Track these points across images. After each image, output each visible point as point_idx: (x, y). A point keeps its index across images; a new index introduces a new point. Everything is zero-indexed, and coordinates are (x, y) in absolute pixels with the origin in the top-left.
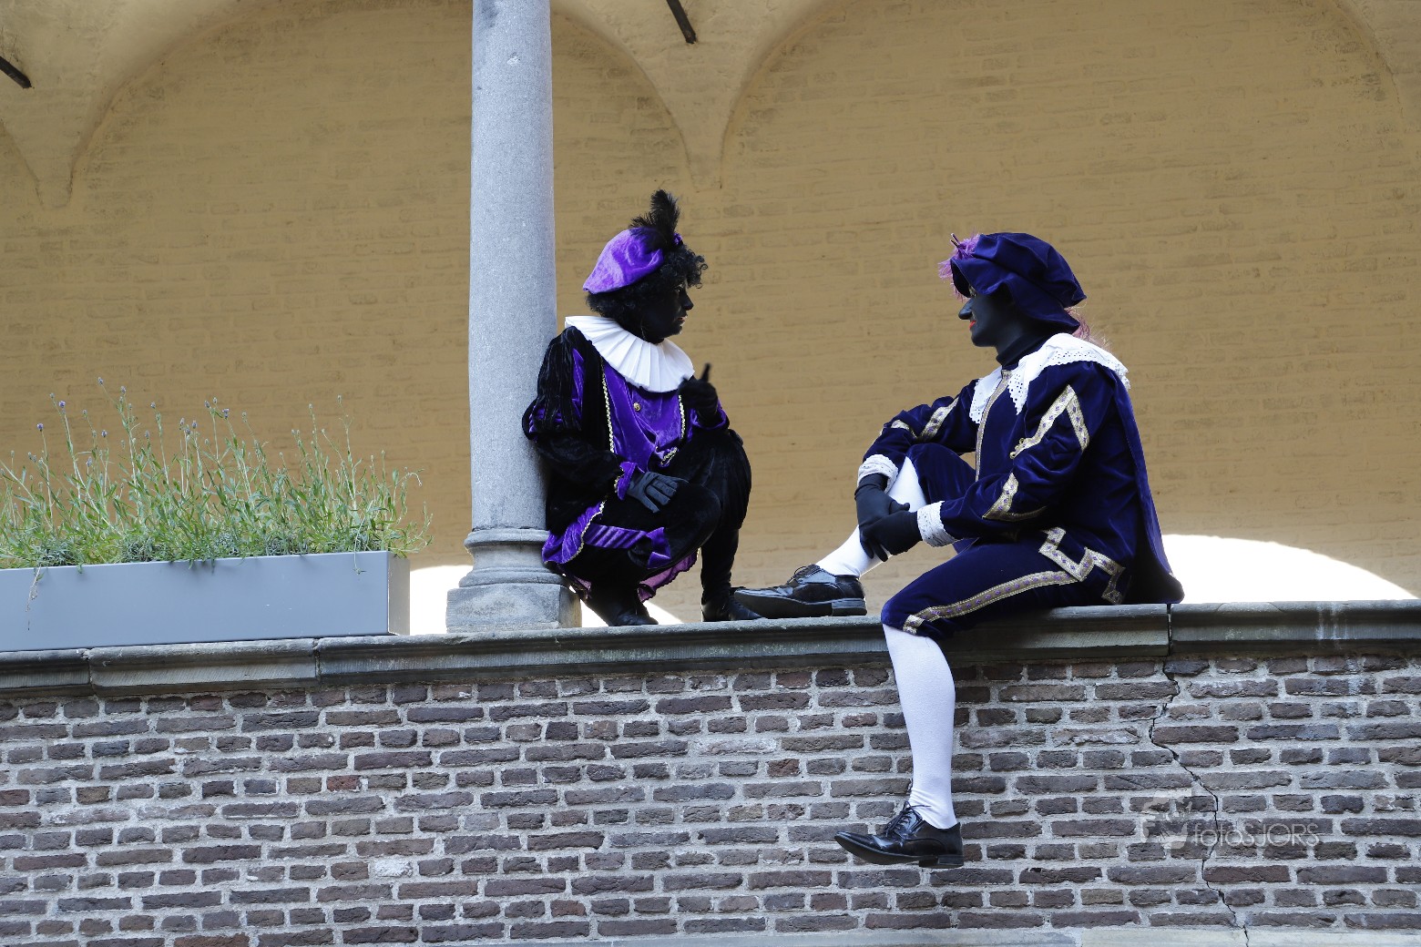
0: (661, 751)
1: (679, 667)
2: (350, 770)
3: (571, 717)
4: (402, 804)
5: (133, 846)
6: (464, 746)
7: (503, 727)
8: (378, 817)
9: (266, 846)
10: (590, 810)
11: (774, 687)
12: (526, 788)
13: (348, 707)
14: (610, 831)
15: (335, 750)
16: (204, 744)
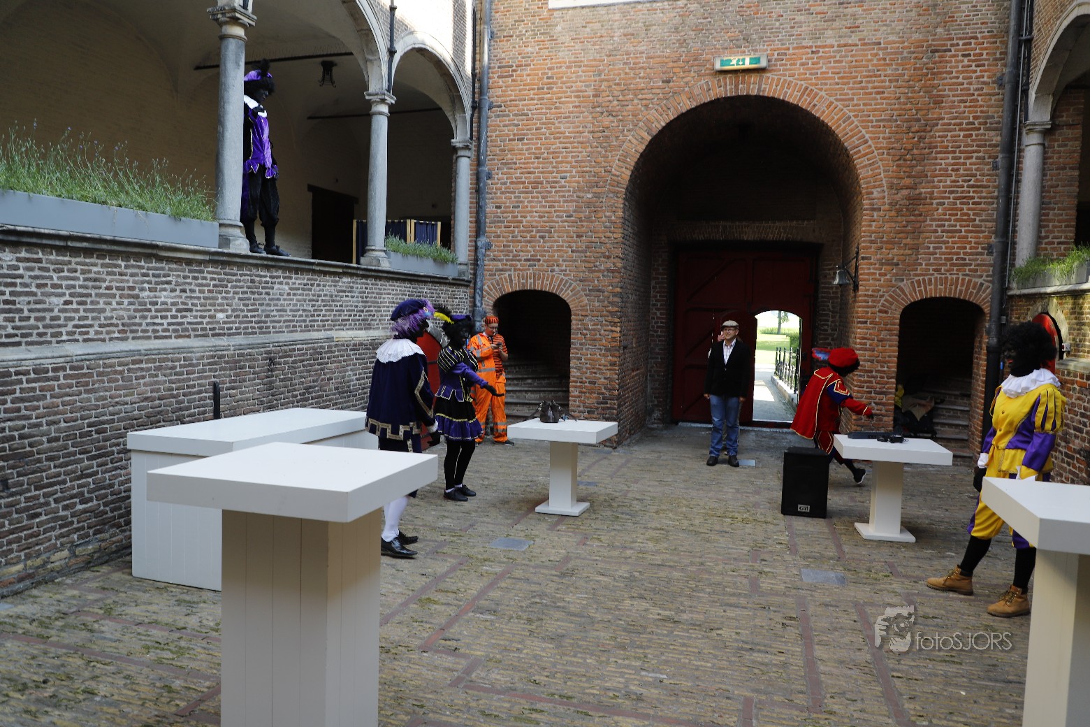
0: (269, 288)
1: (273, 267)
2: (211, 288)
3: (254, 277)
4: (222, 298)
5: (163, 307)
6: (234, 283)
7: (242, 278)
8: (218, 302)
9: (194, 308)
10: (257, 302)
11: (288, 274)
12: (246, 296)
13: (210, 269)
14: (261, 308)
15: (208, 281)
16: (179, 276)
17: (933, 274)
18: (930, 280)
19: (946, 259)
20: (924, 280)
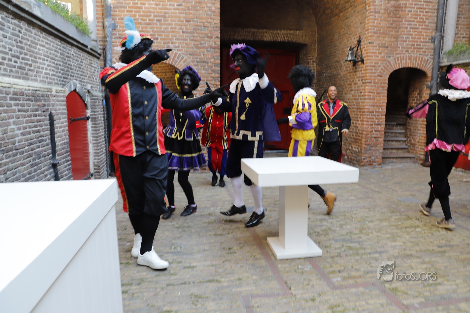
17: (405, 54)
18: (403, 57)
19: (412, 45)
20: (400, 57)
